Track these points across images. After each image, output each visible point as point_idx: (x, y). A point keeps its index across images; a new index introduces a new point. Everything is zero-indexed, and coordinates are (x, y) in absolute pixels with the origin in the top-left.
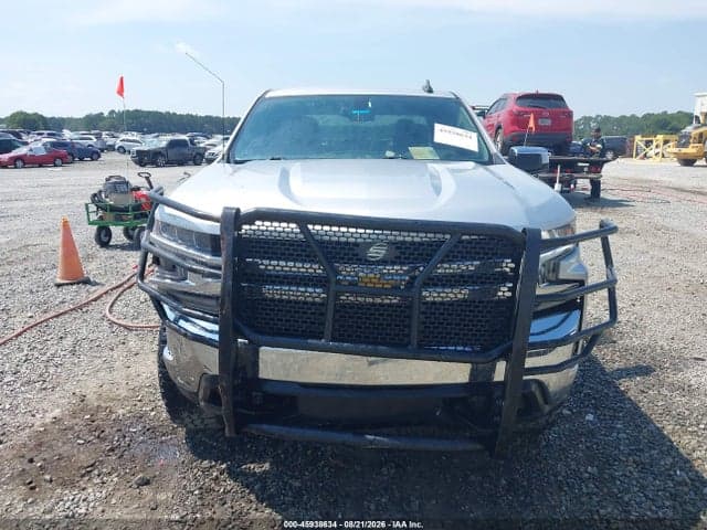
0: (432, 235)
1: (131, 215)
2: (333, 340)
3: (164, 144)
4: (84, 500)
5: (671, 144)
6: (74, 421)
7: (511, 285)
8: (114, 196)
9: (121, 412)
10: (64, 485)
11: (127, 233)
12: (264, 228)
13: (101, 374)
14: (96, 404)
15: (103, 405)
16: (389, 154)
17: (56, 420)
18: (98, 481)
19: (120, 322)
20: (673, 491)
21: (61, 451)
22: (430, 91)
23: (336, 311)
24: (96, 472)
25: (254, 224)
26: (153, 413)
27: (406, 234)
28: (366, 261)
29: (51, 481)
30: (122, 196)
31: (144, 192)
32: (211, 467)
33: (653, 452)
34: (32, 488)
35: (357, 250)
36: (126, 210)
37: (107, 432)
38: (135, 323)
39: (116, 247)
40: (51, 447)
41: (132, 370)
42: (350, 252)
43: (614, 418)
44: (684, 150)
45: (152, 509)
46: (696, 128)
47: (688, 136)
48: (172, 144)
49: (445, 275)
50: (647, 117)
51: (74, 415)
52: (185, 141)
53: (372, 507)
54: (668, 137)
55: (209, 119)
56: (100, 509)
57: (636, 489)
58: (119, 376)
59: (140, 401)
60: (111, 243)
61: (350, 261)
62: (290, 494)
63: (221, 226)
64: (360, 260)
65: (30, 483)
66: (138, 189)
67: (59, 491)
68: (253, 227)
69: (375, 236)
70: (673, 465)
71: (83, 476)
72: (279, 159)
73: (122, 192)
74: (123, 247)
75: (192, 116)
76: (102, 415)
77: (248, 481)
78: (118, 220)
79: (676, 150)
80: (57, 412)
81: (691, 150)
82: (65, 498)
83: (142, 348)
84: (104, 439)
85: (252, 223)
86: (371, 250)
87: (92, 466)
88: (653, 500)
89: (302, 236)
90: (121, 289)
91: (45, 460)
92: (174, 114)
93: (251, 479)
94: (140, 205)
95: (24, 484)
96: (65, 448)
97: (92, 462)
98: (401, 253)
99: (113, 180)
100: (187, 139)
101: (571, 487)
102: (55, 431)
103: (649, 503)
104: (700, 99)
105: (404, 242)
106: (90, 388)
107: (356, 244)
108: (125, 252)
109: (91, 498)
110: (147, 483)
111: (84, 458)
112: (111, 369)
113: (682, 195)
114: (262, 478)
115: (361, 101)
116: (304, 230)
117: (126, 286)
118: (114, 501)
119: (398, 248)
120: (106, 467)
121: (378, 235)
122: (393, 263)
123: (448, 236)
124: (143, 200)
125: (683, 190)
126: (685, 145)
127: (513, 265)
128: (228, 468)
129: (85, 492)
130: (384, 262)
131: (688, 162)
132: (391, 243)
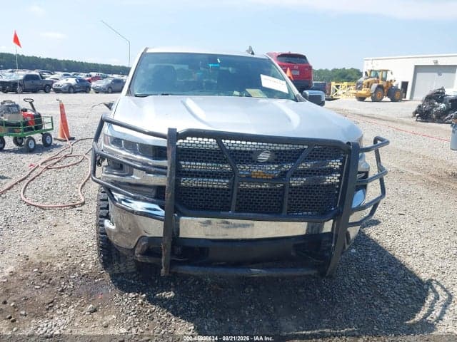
0: (297, 146)
1: (21, 128)
2: (236, 211)
3: (21, 77)
4: (55, 326)
5: (351, 87)
6: (27, 273)
7: (339, 175)
8: (8, 115)
9: (59, 265)
10: (36, 316)
11: (15, 141)
12: (193, 142)
13: (35, 240)
14: (38, 261)
15: (44, 261)
16: (236, 93)
17: (13, 274)
18: (60, 312)
19: (35, 204)
20: (408, 289)
21: (24, 294)
22: (253, 53)
23: (238, 194)
24: (57, 306)
25: (186, 139)
26: (82, 265)
27: (281, 145)
28: (257, 162)
29: (26, 315)
30: (14, 115)
31: (29, 112)
32: (136, 297)
33: (392, 268)
34: (13, 321)
35: (252, 156)
36: (18, 125)
37: (54, 279)
38: (46, 204)
39: (9, 151)
40: (16, 292)
41: (56, 237)
42: (248, 157)
43: (367, 250)
44: (359, 92)
45: (105, 327)
46: (366, 79)
47: (361, 83)
48: (28, 78)
49: (303, 170)
50: (334, 71)
51: (25, 269)
52: (37, 76)
53: (247, 312)
54: (349, 83)
55: (49, 60)
56: (69, 330)
57: (390, 289)
58: (48, 241)
59: (70, 257)
60: (5, 149)
61: (247, 162)
62: (193, 309)
63: (168, 141)
64: (254, 161)
65: (10, 318)
66: (26, 110)
67: (33, 321)
68: (185, 141)
69: (263, 147)
70: (405, 274)
71: (48, 309)
72: (167, 95)
73: (14, 113)
74: (15, 151)
75: (36, 58)
76: (46, 268)
77: (164, 304)
78: (11, 132)
79: (355, 92)
80: (11, 268)
81: (363, 92)
82: (41, 326)
83: (58, 221)
84: (54, 285)
85: (184, 139)
86: (261, 155)
87: (51, 302)
88: (400, 295)
89: (217, 147)
90: (26, 181)
91: (14, 301)
92: (23, 56)
93: (165, 303)
94: (27, 122)
95: (6, 319)
96: (27, 292)
97: (51, 300)
98: (279, 157)
99: (7, 104)
100: (38, 74)
101: (355, 291)
102: (15, 281)
103: (398, 296)
104: (365, 62)
105: (280, 151)
106: (29, 250)
107: (251, 152)
108: (18, 155)
109: (60, 324)
110: (95, 310)
111: (43, 297)
112: (40, 237)
113: (364, 119)
114: (171, 301)
115: (212, 58)
116: (219, 143)
117: (29, 179)
118: (76, 324)
119: (276, 154)
120: (62, 303)
121: (265, 146)
122: (273, 163)
123: (306, 147)
124: (29, 118)
125: (363, 116)
126: (360, 89)
127: (341, 164)
128: (147, 296)
129: (53, 320)
130: (268, 162)
131: (362, 99)
132: (273, 151)
